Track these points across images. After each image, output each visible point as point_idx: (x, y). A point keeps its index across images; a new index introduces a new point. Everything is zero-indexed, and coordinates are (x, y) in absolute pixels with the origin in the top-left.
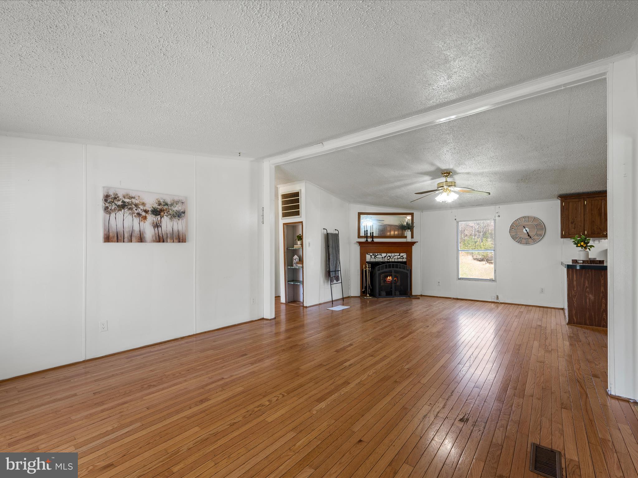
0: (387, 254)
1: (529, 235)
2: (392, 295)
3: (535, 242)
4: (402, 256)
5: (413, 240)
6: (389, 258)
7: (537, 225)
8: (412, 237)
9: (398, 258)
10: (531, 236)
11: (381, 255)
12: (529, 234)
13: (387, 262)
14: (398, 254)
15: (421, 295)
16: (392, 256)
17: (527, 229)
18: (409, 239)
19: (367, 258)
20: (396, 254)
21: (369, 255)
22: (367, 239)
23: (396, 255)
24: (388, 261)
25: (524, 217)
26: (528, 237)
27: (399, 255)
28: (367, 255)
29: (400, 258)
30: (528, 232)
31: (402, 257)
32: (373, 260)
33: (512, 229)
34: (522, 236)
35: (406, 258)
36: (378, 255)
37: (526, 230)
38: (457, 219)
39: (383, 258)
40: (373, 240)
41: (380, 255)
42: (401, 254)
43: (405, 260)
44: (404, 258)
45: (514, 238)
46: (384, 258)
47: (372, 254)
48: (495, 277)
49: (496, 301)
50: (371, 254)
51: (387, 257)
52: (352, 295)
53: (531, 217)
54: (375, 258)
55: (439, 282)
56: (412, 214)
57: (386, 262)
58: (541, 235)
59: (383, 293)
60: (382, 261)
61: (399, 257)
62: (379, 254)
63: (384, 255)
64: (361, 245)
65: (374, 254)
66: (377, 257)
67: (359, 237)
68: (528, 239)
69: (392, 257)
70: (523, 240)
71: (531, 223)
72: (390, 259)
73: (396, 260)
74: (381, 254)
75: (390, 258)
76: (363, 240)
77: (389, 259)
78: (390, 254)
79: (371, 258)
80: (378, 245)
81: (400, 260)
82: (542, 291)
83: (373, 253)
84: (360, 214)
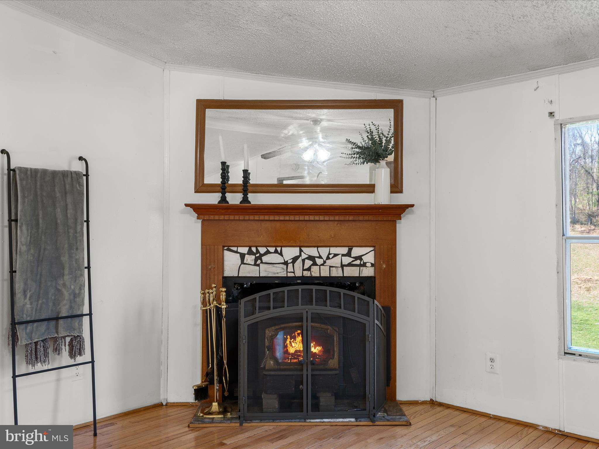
0: (303, 249)
2: (302, 411)
4: (360, 258)
5: (400, 199)
6: (308, 263)
8: (396, 187)
9: (342, 266)
11: (281, 254)
13: (304, 280)
14: (345, 250)
15: (431, 400)
16: (320, 257)
18: (382, 196)
19: (226, 263)
20: (334, 250)
21: (237, 252)
22: (224, 194)
23: (336, 255)
24: (307, 274)
27: (349, 254)
28: (226, 253)
29: (350, 265)
31: (358, 262)
32: (250, 271)
35: (372, 265)
36: (268, 252)
38: (556, 114)
39: (286, 263)
40: (245, 200)
41: (276, 252)
42: (357, 252)
43: (368, 272)
44: (364, 265)
46: (290, 266)
47: (247, 249)
50: (244, 250)
51: (303, 261)
52: (171, 400)
54: (255, 264)
55: (492, 360)
56: (397, 106)
57: (299, 278)
59: (271, 401)
60: (284, 274)
61: (347, 260)
62: (272, 250)
63: (290, 253)
64: (206, 217)
65: (254, 249)
66: (265, 259)
67: (201, 187)
69: (319, 261)
72: (315, 269)
73: (337, 273)
74: (279, 249)
75: (315, 264)
76: (213, 199)
77: (309, 269)
78: (312, 252)
79: (243, 262)
80: (267, 218)
81: (351, 272)
83: (250, 247)
84: (202, 106)
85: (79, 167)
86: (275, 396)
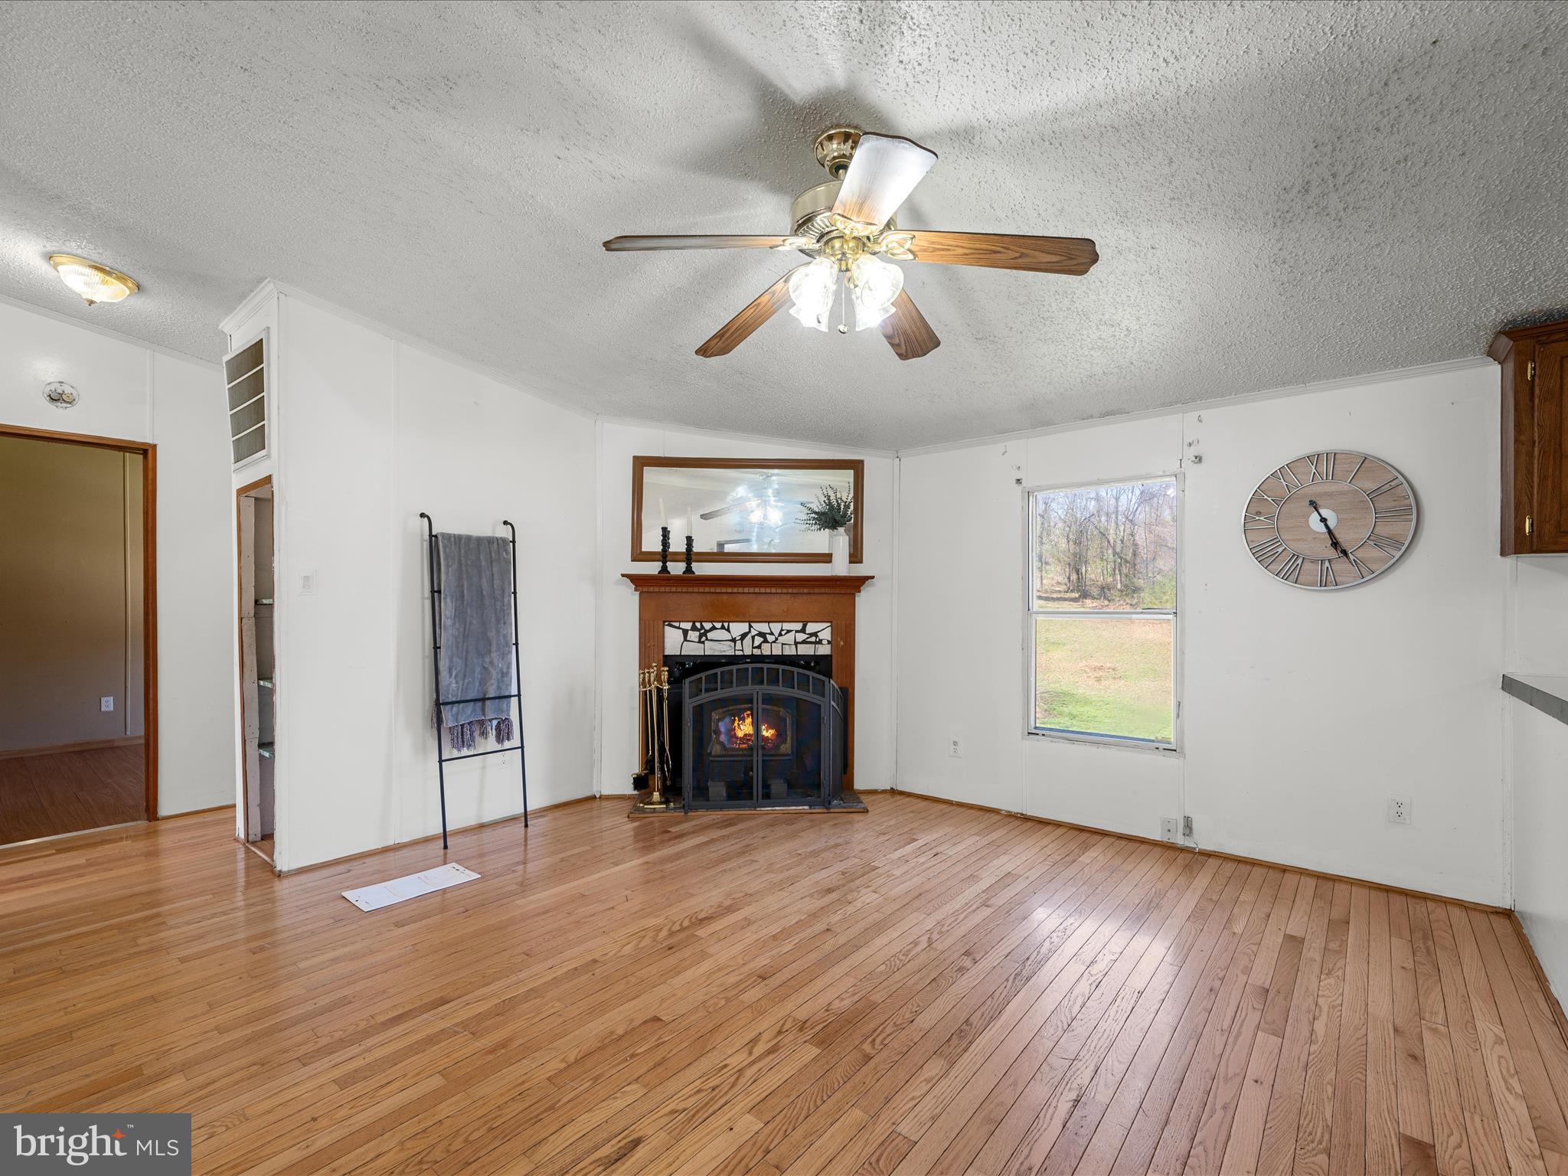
0: (752, 624)
1: (1335, 544)
2: (752, 799)
3: (1367, 575)
4: (815, 634)
5: (859, 570)
6: (758, 640)
7: (1374, 495)
8: (856, 557)
9: (796, 643)
10: (1345, 545)
11: (728, 630)
12: (1337, 535)
13: (754, 658)
14: (799, 626)
15: (892, 789)
16: (772, 634)
17: (1325, 513)
18: (840, 567)
19: (667, 640)
20: (787, 626)
21: (679, 628)
22: (664, 563)
23: (789, 631)
24: (757, 652)
25: (1315, 458)
26: (1332, 553)
27: (803, 630)
28: (667, 628)
29: (804, 642)
30: (1331, 527)
31: (813, 639)
32: (693, 649)
33: (1259, 513)
34: (1303, 548)
35: (829, 642)
36: (714, 628)
37: (1324, 520)
38: (1023, 481)
39: (734, 640)
40: (689, 570)
41: (723, 627)
42: (811, 627)
43: (824, 650)
44: (820, 642)
45: (1264, 555)
46: (739, 643)
47: (690, 624)
48: (1180, 733)
49: (1180, 840)
50: (687, 626)
51: (753, 637)
52: (606, 792)
53: (1349, 455)
54: (699, 642)
55: (955, 743)
56: (857, 467)
57: (748, 656)
58: (1396, 543)
59: (718, 789)
60: (731, 653)
61: (801, 637)
62: (718, 625)
63: (738, 628)
64: (645, 589)
65: (698, 625)
66: (710, 635)
67: (638, 555)
68: (1329, 561)
69: (770, 638)
70: (1307, 566)
71: (1345, 486)
72: (766, 647)
73: (790, 651)
74: (726, 625)
75: (766, 641)
76: (653, 568)
77: (759, 647)
78: (763, 627)
79: (685, 639)
80: (713, 590)
81: (806, 650)
82: (1399, 812)
83: (694, 623)
84: (641, 463)
85: (504, 533)
86: (723, 783)
